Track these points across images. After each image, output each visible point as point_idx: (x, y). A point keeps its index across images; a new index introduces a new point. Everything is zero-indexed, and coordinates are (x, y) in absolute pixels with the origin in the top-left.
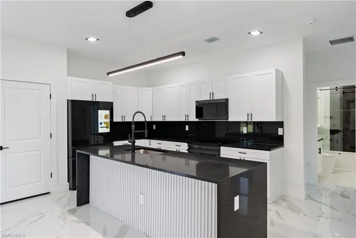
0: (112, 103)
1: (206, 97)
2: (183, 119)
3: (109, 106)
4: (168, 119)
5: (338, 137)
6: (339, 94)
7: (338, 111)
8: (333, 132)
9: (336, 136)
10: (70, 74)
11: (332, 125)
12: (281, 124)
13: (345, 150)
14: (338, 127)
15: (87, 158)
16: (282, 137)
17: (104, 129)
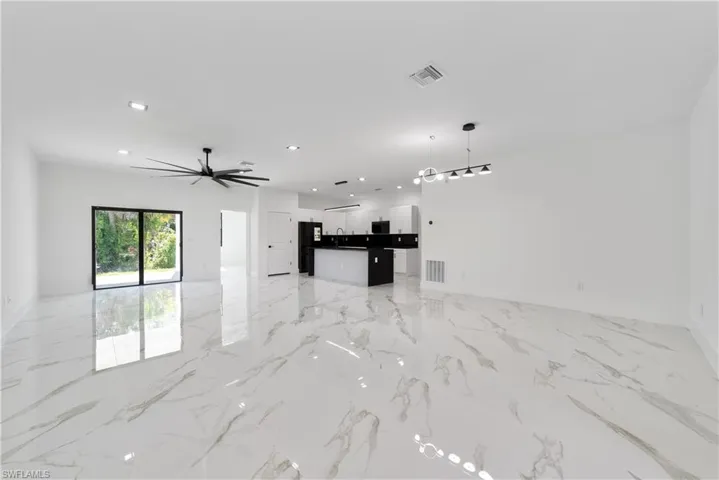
0: (321, 224)
1: (378, 220)
2: (364, 233)
3: (319, 225)
4: (356, 233)
10: (300, 207)
16: (418, 242)
17: (317, 239)
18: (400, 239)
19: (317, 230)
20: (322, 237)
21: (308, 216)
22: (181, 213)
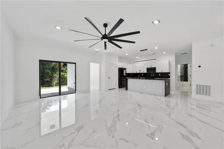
0: (126, 69)
1: (150, 67)
3: (125, 69)
5: (183, 78)
6: (183, 66)
7: (183, 70)
8: (181, 76)
9: (182, 77)
10: (119, 62)
11: (181, 75)
12: (169, 73)
13: (185, 81)
14: (183, 75)
15: (127, 79)
16: (170, 76)
17: (125, 75)
18: (160, 75)
19: (124, 71)
20: (126, 74)
21: (121, 65)
22: (75, 63)
